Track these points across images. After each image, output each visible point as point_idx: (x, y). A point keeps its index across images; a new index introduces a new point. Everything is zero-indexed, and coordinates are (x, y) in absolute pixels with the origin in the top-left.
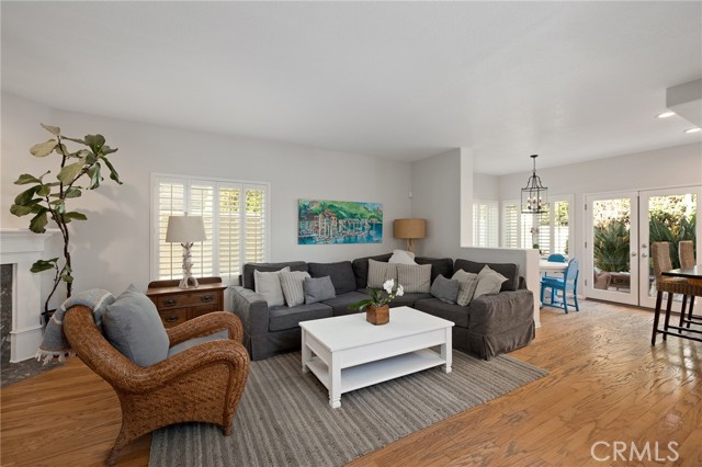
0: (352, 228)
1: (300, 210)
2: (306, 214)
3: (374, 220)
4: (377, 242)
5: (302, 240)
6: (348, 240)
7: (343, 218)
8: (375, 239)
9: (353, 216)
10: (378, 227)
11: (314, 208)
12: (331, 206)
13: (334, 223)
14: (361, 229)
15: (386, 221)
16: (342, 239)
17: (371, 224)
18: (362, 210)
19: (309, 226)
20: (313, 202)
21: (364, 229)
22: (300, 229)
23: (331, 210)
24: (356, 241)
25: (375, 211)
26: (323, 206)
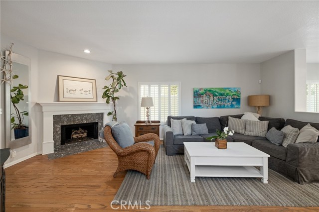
0: (222, 101)
1: (194, 93)
2: (197, 94)
3: (235, 97)
4: (237, 108)
5: (195, 107)
6: (220, 107)
7: (216, 96)
8: (236, 106)
9: (222, 95)
10: (238, 100)
11: (201, 92)
12: (210, 90)
13: (211, 98)
14: (227, 101)
15: (243, 96)
16: (216, 106)
17: (233, 99)
18: (228, 91)
19: (199, 100)
20: (200, 89)
21: (229, 101)
22: (194, 102)
23: (210, 92)
24: (224, 107)
25: (235, 91)
26: (206, 90)
